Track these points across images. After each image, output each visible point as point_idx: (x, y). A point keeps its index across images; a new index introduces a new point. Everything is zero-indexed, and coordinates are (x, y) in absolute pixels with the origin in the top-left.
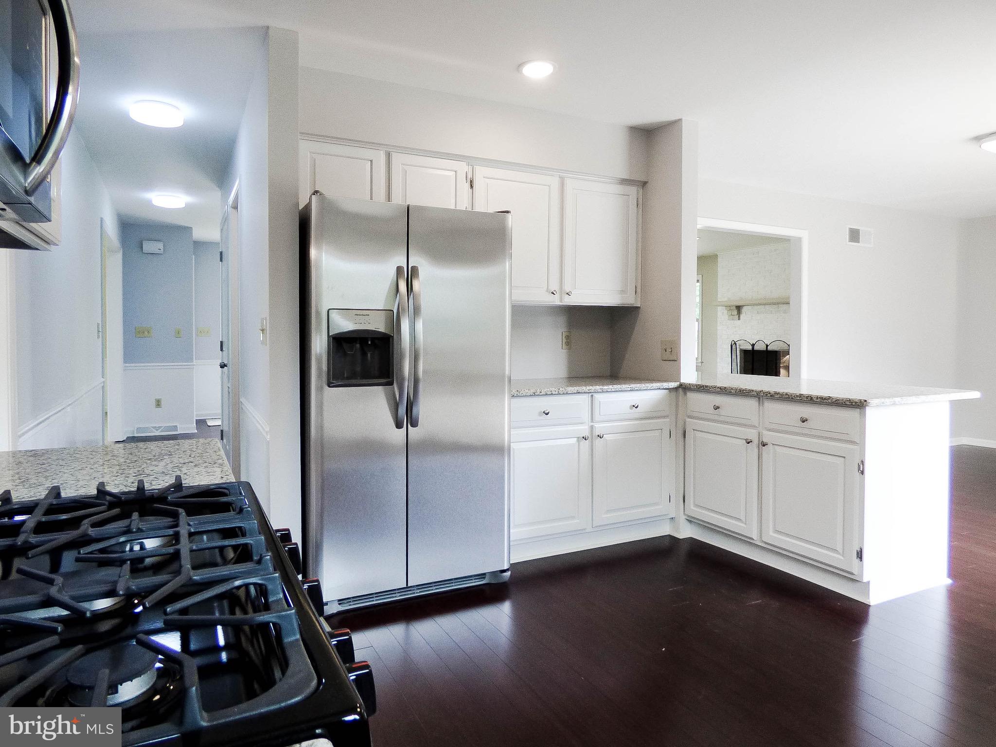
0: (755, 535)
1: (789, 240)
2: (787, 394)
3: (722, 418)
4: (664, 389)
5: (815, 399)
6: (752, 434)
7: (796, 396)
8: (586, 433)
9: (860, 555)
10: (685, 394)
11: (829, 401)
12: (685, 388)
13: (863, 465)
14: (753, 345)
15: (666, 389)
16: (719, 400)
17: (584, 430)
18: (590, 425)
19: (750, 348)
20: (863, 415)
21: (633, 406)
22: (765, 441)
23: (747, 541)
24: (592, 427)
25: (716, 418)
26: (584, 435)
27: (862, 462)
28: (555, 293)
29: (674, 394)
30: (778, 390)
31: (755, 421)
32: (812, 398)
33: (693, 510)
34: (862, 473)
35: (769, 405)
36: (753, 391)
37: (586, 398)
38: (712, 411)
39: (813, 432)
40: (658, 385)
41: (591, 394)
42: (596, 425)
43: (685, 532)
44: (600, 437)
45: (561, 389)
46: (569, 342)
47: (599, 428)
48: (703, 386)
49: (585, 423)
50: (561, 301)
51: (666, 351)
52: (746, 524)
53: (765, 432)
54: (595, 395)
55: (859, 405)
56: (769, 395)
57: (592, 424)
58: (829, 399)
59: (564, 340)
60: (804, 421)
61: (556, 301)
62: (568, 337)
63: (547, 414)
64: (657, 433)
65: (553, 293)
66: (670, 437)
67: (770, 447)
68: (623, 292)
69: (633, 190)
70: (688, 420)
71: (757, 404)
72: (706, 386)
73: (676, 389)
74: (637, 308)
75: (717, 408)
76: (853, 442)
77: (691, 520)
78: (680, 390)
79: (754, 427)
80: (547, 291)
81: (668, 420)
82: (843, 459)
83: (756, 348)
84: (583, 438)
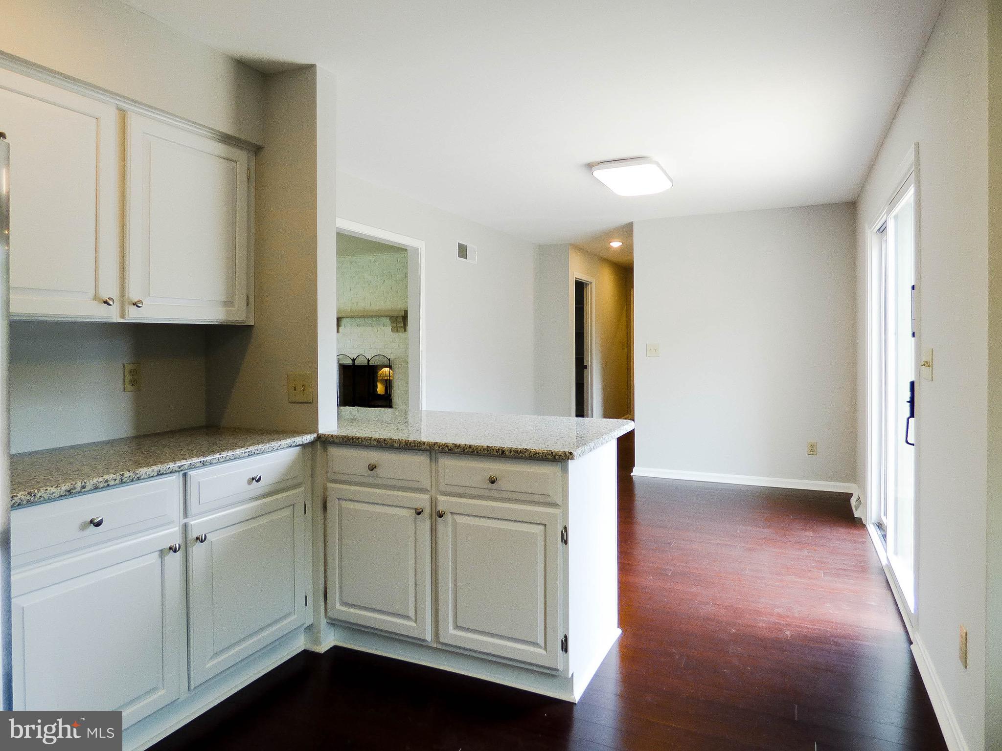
0: (429, 637)
1: (406, 250)
2: (470, 446)
3: (379, 481)
4: (296, 446)
5: (507, 453)
6: (422, 500)
7: (482, 450)
8: (177, 541)
9: (565, 647)
10: (325, 449)
11: (526, 454)
12: (325, 442)
13: (566, 532)
14: (354, 360)
15: (299, 445)
16: (374, 456)
17: (172, 534)
18: (181, 524)
19: (351, 362)
20: (565, 470)
21: (253, 479)
22: (441, 508)
23: (418, 644)
24: (186, 526)
25: (371, 480)
26: (172, 544)
27: (566, 528)
28: (111, 303)
29: (309, 450)
30: (458, 442)
31: (426, 484)
32: (503, 452)
33: (338, 609)
34: (566, 542)
35: (447, 463)
36: (424, 443)
37: (175, 480)
38: (364, 471)
39: (504, 495)
40: (289, 441)
41: (181, 473)
42: (193, 522)
43: (328, 640)
44: (200, 540)
45: (127, 474)
46: (135, 379)
47: (198, 524)
48: (352, 438)
49: (173, 522)
50: (123, 316)
51: (295, 390)
52: (416, 622)
53: (441, 498)
54: (192, 473)
55: (560, 459)
56: (446, 449)
57: (186, 520)
58: (525, 452)
59: (128, 378)
60: (493, 481)
61: (113, 315)
62: (133, 372)
63: (98, 524)
64: (287, 513)
65: (106, 302)
66: (305, 513)
67: (448, 517)
68: (228, 303)
69: (242, 156)
70: (330, 485)
71: (429, 460)
72: (356, 438)
73: (312, 444)
74: (250, 327)
75: (372, 468)
76: (555, 505)
77: (334, 623)
78: (319, 445)
79: (423, 491)
80: (96, 297)
81: (302, 489)
82: (542, 527)
83: (357, 363)
84: (171, 548)
